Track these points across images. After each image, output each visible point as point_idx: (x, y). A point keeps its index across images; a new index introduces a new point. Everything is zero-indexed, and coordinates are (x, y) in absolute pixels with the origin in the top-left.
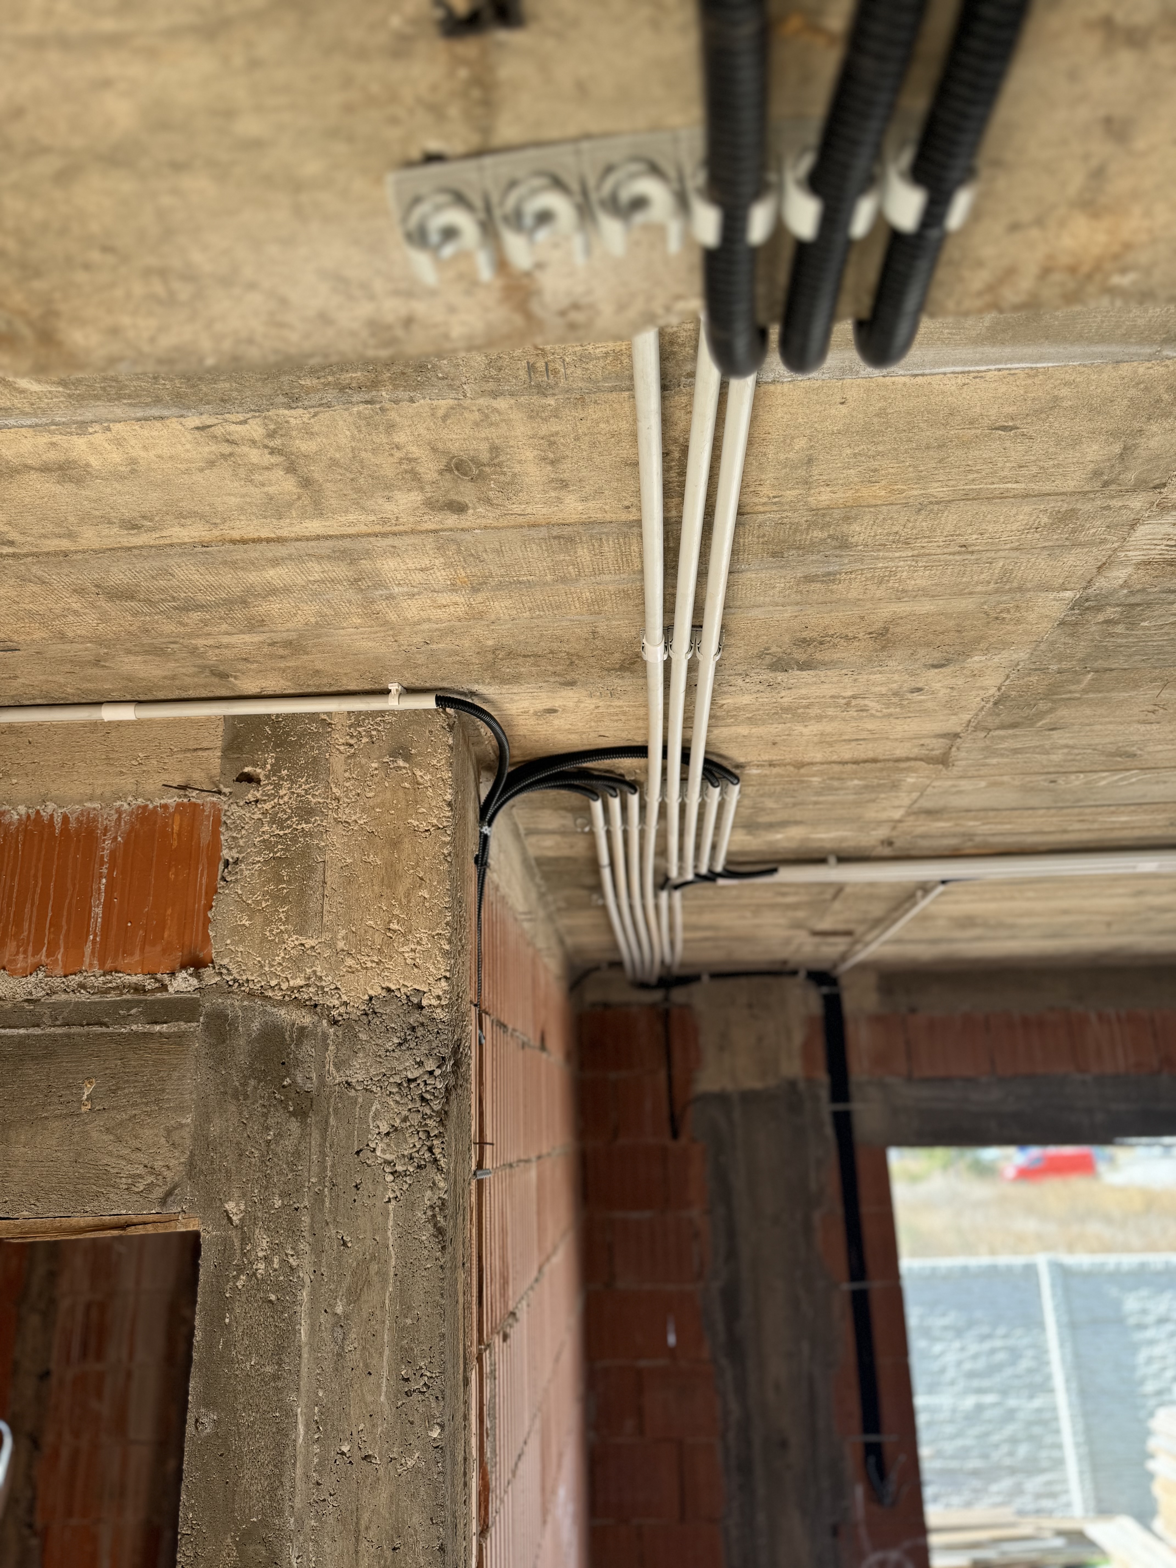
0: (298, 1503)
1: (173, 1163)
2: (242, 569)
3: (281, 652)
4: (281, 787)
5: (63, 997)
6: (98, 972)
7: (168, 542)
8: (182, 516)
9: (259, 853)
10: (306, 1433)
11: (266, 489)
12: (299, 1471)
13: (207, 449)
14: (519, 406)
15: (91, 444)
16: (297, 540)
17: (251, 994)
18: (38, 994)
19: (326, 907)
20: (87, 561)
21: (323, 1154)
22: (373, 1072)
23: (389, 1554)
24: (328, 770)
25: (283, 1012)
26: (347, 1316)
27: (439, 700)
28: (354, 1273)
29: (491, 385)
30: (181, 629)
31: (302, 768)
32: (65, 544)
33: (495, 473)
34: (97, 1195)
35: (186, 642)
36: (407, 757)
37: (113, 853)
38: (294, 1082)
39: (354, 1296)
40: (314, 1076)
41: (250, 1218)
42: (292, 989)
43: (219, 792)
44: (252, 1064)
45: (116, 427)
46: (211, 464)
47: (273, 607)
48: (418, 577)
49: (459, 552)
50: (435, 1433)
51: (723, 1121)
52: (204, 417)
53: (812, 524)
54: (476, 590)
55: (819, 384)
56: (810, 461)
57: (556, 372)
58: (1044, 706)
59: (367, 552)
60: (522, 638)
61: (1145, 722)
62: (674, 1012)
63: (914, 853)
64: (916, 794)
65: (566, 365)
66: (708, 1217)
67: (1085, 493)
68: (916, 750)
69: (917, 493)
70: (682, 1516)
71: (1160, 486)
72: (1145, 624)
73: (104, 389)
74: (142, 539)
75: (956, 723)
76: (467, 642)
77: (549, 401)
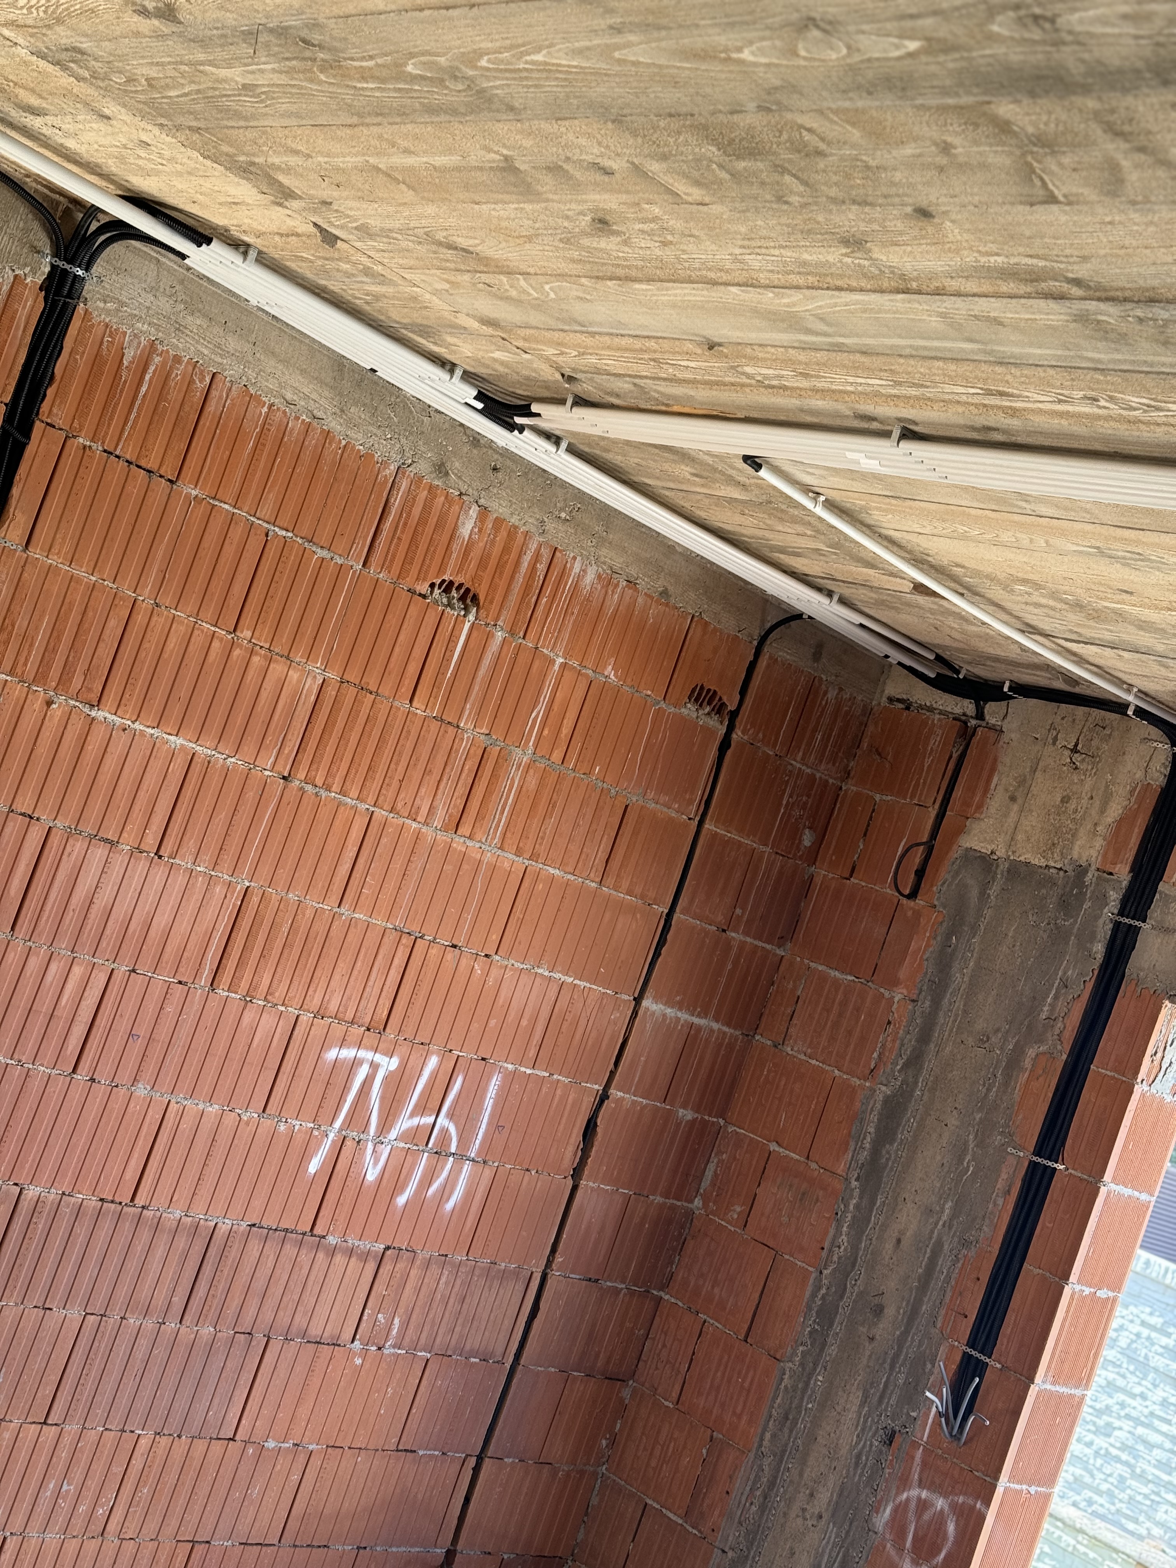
51: (974, 893)
62: (980, 732)
66: (911, 1006)
70: (747, 1334)
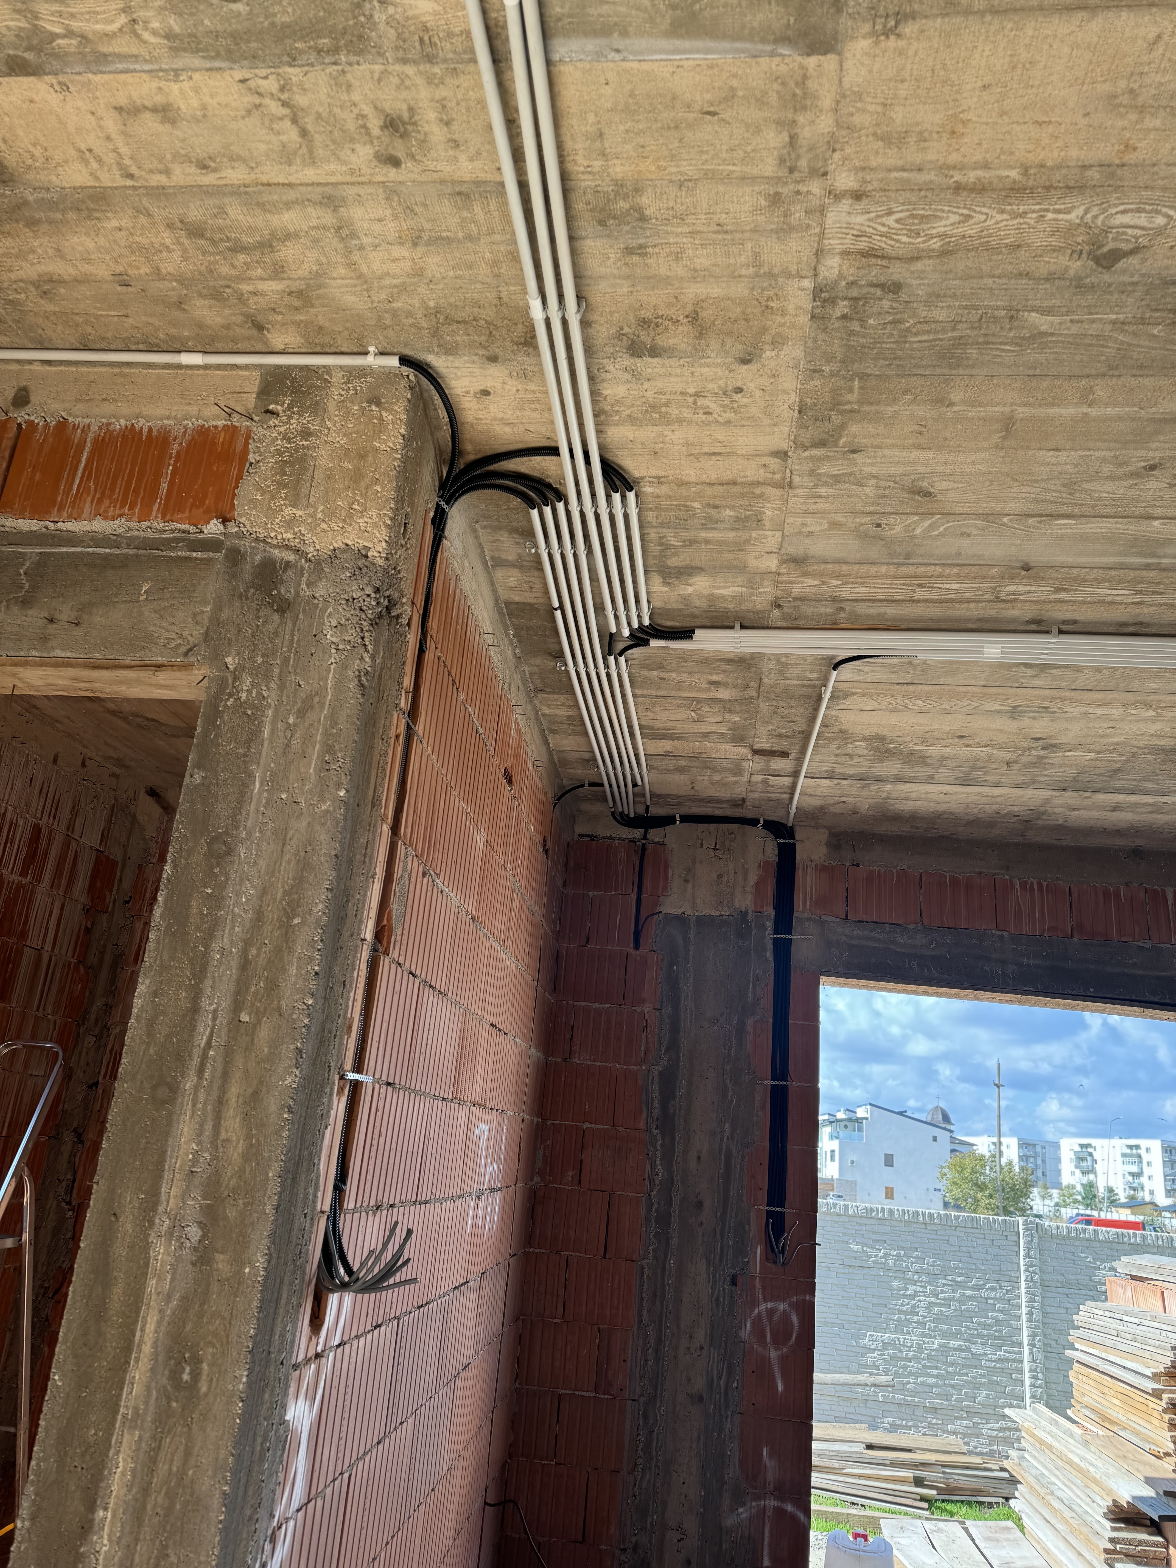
0: (249, 824)
1: (195, 633)
2: (269, 211)
3: (297, 303)
4: (292, 418)
5: (136, 533)
6: (160, 521)
7: (224, 182)
8: (234, 159)
9: (273, 457)
10: (260, 787)
11: (281, 137)
12: (253, 807)
13: (246, 99)
14: (420, 72)
15: (181, 89)
16: (301, 185)
17: (257, 540)
18: (120, 531)
19: (312, 493)
20: (176, 195)
21: (293, 635)
22: (331, 591)
23: (302, 854)
24: (324, 410)
25: (277, 551)
26: (295, 725)
27: (400, 359)
28: (303, 702)
29: (401, 54)
30: (232, 272)
31: (307, 408)
32: (162, 180)
33: (414, 131)
34: (144, 648)
35: (236, 286)
36: (378, 404)
37: (178, 453)
38: (279, 592)
39: (301, 714)
40: (292, 590)
41: (241, 668)
42: (284, 539)
43: (252, 419)
44: (253, 580)
45: (197, 76)
46: (249, 113)
47: (289, 252)
48: (377, 228)
49: (400, 203)
50: (342, 793)
51: (679, 939)
52: (244, 71)
53: (617, 194)
54: (415, 245)
55: (588, 66)
56: (601, 135)
57: (436, 45)
58: (837, 419)
59: (343, 199)
60: (452, 300)
61: (919, 447)
62: (650, 847)
63: (801, 623)
64: (779, 534)
65: (440, 39)
66: (658, 1013)
67: (779, 178)
68: (762, 471)
69: (674, 170)
70: (605, 1253)
71: (825, 174)
72: (871, 321)
73: (189, 43)
74: (209, 179)
75: (780, 437)
76: (416, 302)
77: (436, 70)
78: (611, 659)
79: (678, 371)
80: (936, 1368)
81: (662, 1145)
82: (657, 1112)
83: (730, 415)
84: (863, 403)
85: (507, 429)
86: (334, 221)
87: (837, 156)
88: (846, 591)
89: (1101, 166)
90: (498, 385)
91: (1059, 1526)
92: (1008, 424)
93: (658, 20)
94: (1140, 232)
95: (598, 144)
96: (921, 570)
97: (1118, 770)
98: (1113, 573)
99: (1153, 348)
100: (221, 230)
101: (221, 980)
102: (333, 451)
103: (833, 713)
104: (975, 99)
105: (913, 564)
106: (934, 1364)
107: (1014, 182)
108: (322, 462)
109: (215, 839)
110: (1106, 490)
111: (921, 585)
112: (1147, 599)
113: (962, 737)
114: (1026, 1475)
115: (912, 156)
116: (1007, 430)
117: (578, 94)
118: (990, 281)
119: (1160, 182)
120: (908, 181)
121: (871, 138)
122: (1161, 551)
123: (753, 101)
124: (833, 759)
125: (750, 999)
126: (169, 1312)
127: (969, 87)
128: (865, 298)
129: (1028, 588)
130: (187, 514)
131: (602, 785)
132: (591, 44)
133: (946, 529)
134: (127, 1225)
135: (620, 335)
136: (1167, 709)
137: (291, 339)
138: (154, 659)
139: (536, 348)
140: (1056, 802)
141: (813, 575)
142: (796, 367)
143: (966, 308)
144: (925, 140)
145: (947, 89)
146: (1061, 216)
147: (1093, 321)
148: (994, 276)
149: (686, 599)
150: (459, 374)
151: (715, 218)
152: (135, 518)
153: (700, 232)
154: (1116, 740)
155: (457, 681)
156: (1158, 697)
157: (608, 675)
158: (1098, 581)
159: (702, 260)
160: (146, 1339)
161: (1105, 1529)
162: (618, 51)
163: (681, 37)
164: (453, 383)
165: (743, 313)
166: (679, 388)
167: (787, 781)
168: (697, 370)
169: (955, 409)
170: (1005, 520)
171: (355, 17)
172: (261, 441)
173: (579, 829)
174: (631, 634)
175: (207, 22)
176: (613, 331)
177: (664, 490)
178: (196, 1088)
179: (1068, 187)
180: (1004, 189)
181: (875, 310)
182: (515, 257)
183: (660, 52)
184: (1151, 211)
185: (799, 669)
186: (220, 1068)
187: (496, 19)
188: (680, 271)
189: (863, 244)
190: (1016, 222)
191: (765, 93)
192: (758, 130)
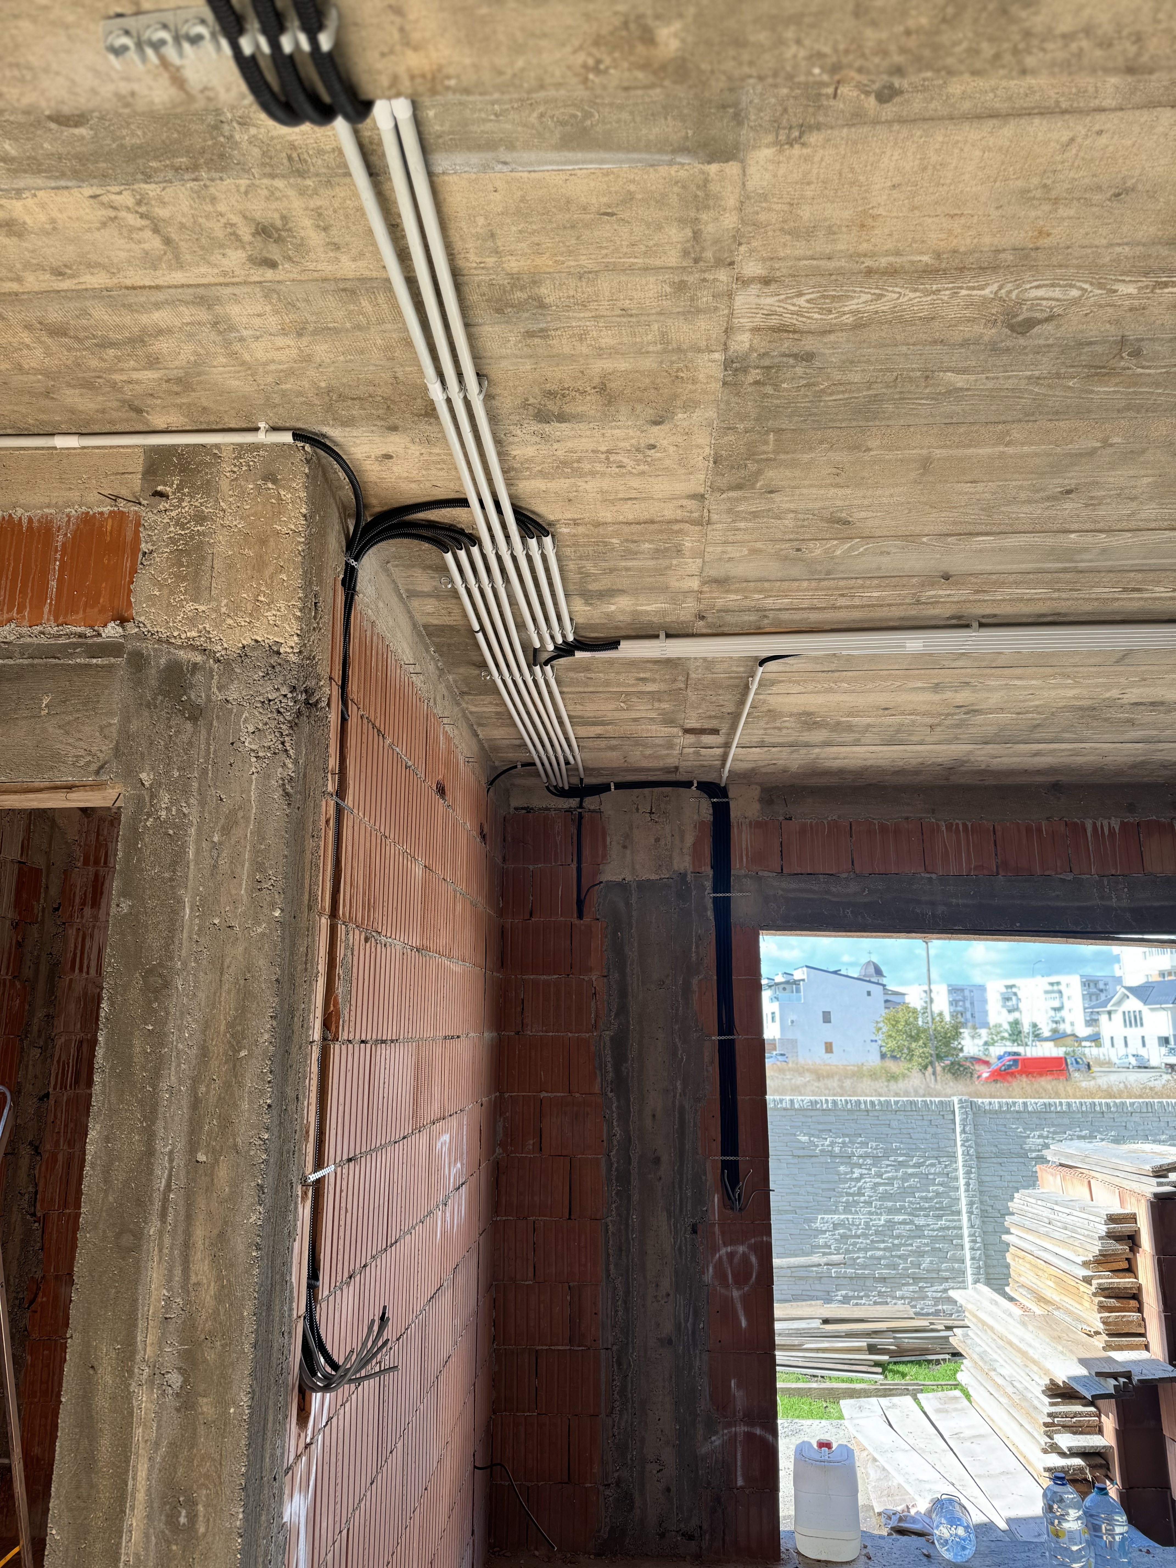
0: (184, 953)
1: (104, 748)
2: (137, 311)
3: (176, 388)
4: (183, 500)
5: (29, 640)
6: (53, 625)
7: (84, 287)
8: (91, 266)
9: (167, 546)
10: (191, 913)
11: (142, 246)
12: (185, 935)
13: (100, 213)
14: (291, 185)
15: (25, 206)
16: (169, 287)
17: (160, 641)
18: (12, 638)
19: (214, 585)
20: (31, 300)
21: (209, 744)
22: (244, 693)
23: (242, 982)
24: (218, 490)
25: (182, 653)
26: (221, 843)
27: (294, 435)
28: (227, 818)
29: (268, 170)
30: (103, 364)
31: (199, 488)
32: (15, 287)
33: (289, 236)
34: (52, 768)
35: (108, 377)
36: (275, 481)
37: (64, 545)
38: (189, 698)
39: (226, 831)
40: (203, 695)
41: (157, 783)
42: (188, 639)
43: (140, 504)
44: (160, 686)
45: (40, 194)
46: (104, 225)
47: (163, 346)
48: (257, 322)
49: (280, 300)
50: (277, 913)
51: (621, 905)
52: (94, 188)
53: (513, 286)
54: (300, 335)
55: (474, 176)
56: (493, 235)
57: (306, 161)
58: (752, 467)
59: (218, 299)
60: (345, 380)
61: (837, 486)
62: (586, 816)
63: (726, 630)
64: (700, 560)
65: (310, 156)
66: (605, 980)
67: (684, 268)
68: (679, 512)
69: (572, 263)
70: (570, 1214)
71: (732, 263)
72: (785, 385)
73: (29, 165)
74: (66, 284)
75: (697, 483)
76: (306, 383)
77: (309, 182)
78: (537, 669)
79: (588, 433)
80: (884, 1242)
81: (618, 1107)
82: (610, 1075)
83: (642, 467)
84: (778, 453)
85: (413, 486)
86: (210, 317)
87: (743, 249)
88: (769, 603)
89: (1015, 249)
90: (401, 451)
91: (1001, 1399)
92: (926, 464)
93: (547, 135)
94: (1054, 303)
95: (489, 244)
96: (842, 583)
97: (1038, 725)
98: (1031, 576)
99: (1068, 397)
100: (85, 329)
101: (173, 1120)
102: (231, 537)
103: (761, 697)
104: (885, 197)
105: (834, 579)
106: (882, 1238)
107: (927, 265)
108: (220, 549)
109: (150, 972)
110: (1024, 512)
111: (842, 595)
112: (1064, 595)
113: (887, 709)
114: (970, 1352)
115: (820, 245)
116: (924, 468)
117: (465, 200)
118: (905, 348)
119: (1074, 261)
120: (818, 267)
121: (778, 233)
122: (1078, 557)
123: (653, 203)
124: (762, 732)
125: (694, 959)
126: (158, 1459)
127: (877, 187)
128: (779, 367)
129: (948, 592)
130: (81, 615)
131: (534, 764)
132: (475, 158)
133: (866, 550)
134: (106, 1377)
135: (525, 405)
136: (1084, 677)
137: (175, 419)
138: (64, 779)
139: (437, 418)
140: (979, 752)
141: (736, 591)
142: (710, 425)
143: (881, 370)
144: (835, 233)
145: (855, 189)
146: (975, 292)
147: (1009, 377)
148: (908, 344)
149: (608, 615)
150: (358, 442)
151: (619, 304)
152: (26, 623)
153: (603, 316)
154: (1037, 703)
155: (382, 729)
156: (1075, 669)
157: (535, 682)
158: (1017, 584)
159: (607, 340)
160: (139, 1486)
161: (1043, 1404)
162: (505, 163)
163: (573, 149)
164: (353, 450)
165: (653, 383)
166: (591, 446)
167: (719, 751)
168: (608, 433)
169: (872, 453)
170: (925, 539)
171: (213, 138)
172: (153, 529)
173: (515, 803)
174: (556, 647)
175: (46, 145)
176: (519, 401)
177: (581, 530)
178: (161, 1233)
179: (981, 268)
180: (916, 272)
181: (788, 375)
182: (408, 343)
183: (551, 163)
184: (1065, 286)
185: (726, 665)
186: (182, 1212)
187: (370, 137)
188: (584, 350)
189: (774, 321)
190: (929, 298)
191: (664, 195)
192: (659, 228)
